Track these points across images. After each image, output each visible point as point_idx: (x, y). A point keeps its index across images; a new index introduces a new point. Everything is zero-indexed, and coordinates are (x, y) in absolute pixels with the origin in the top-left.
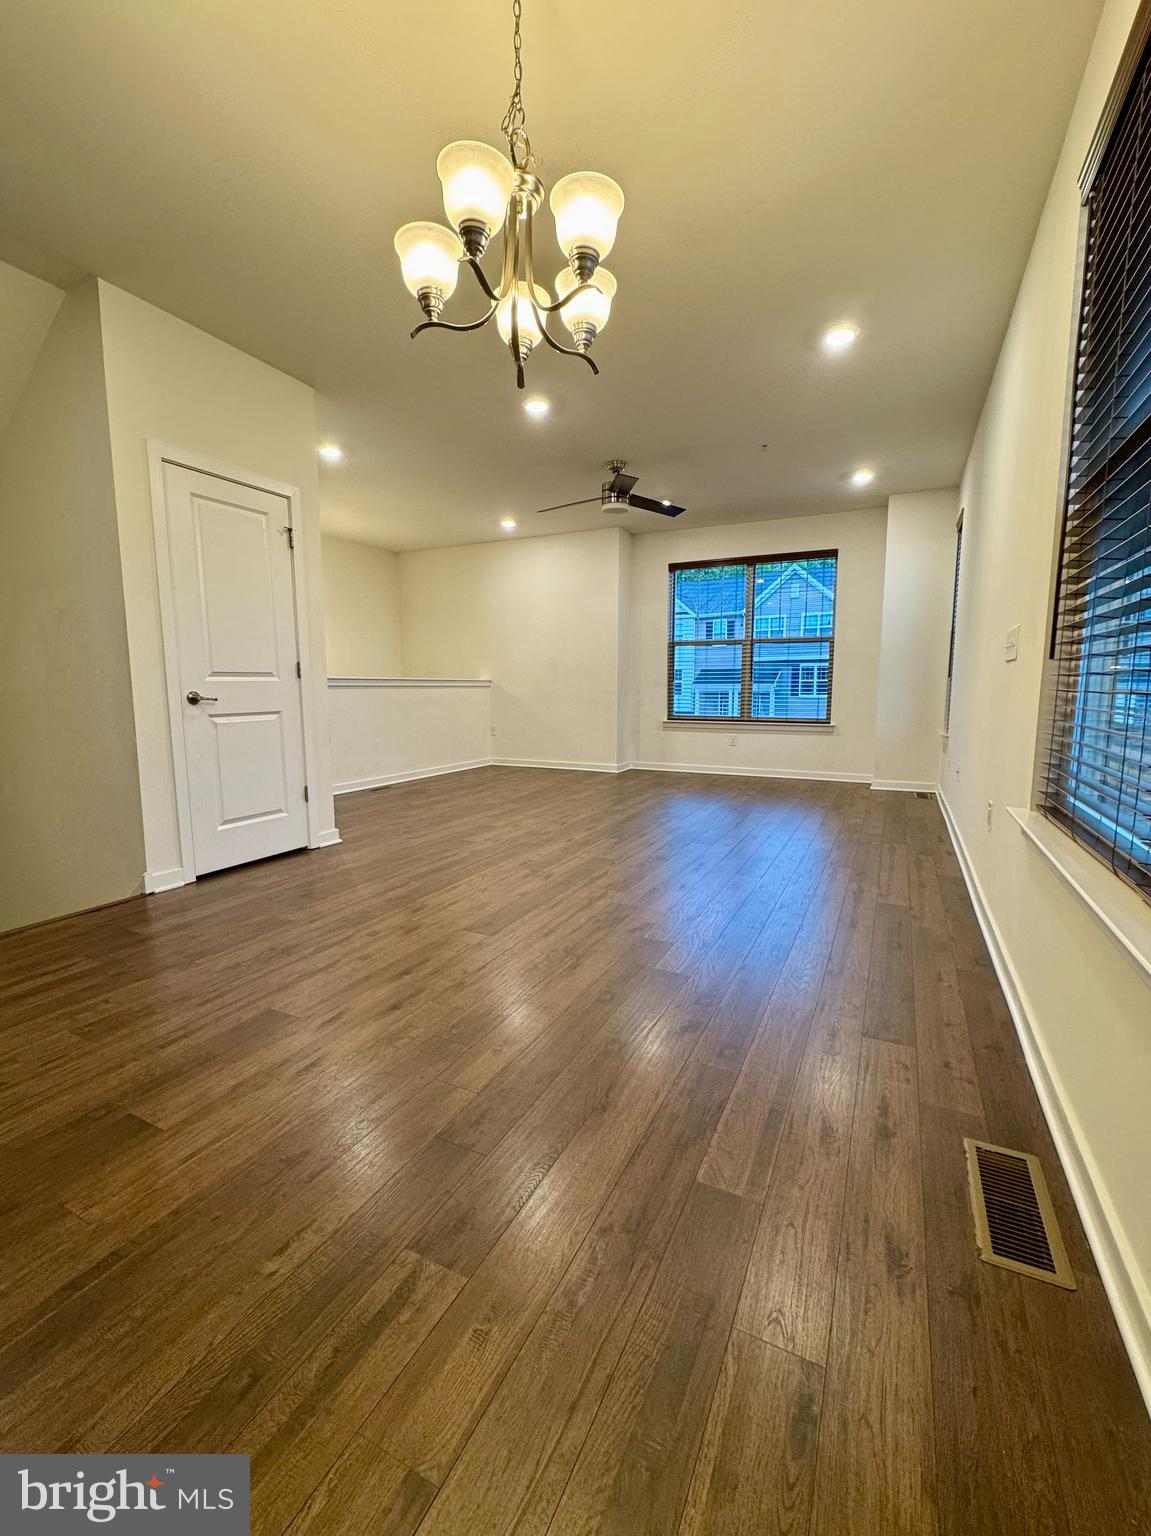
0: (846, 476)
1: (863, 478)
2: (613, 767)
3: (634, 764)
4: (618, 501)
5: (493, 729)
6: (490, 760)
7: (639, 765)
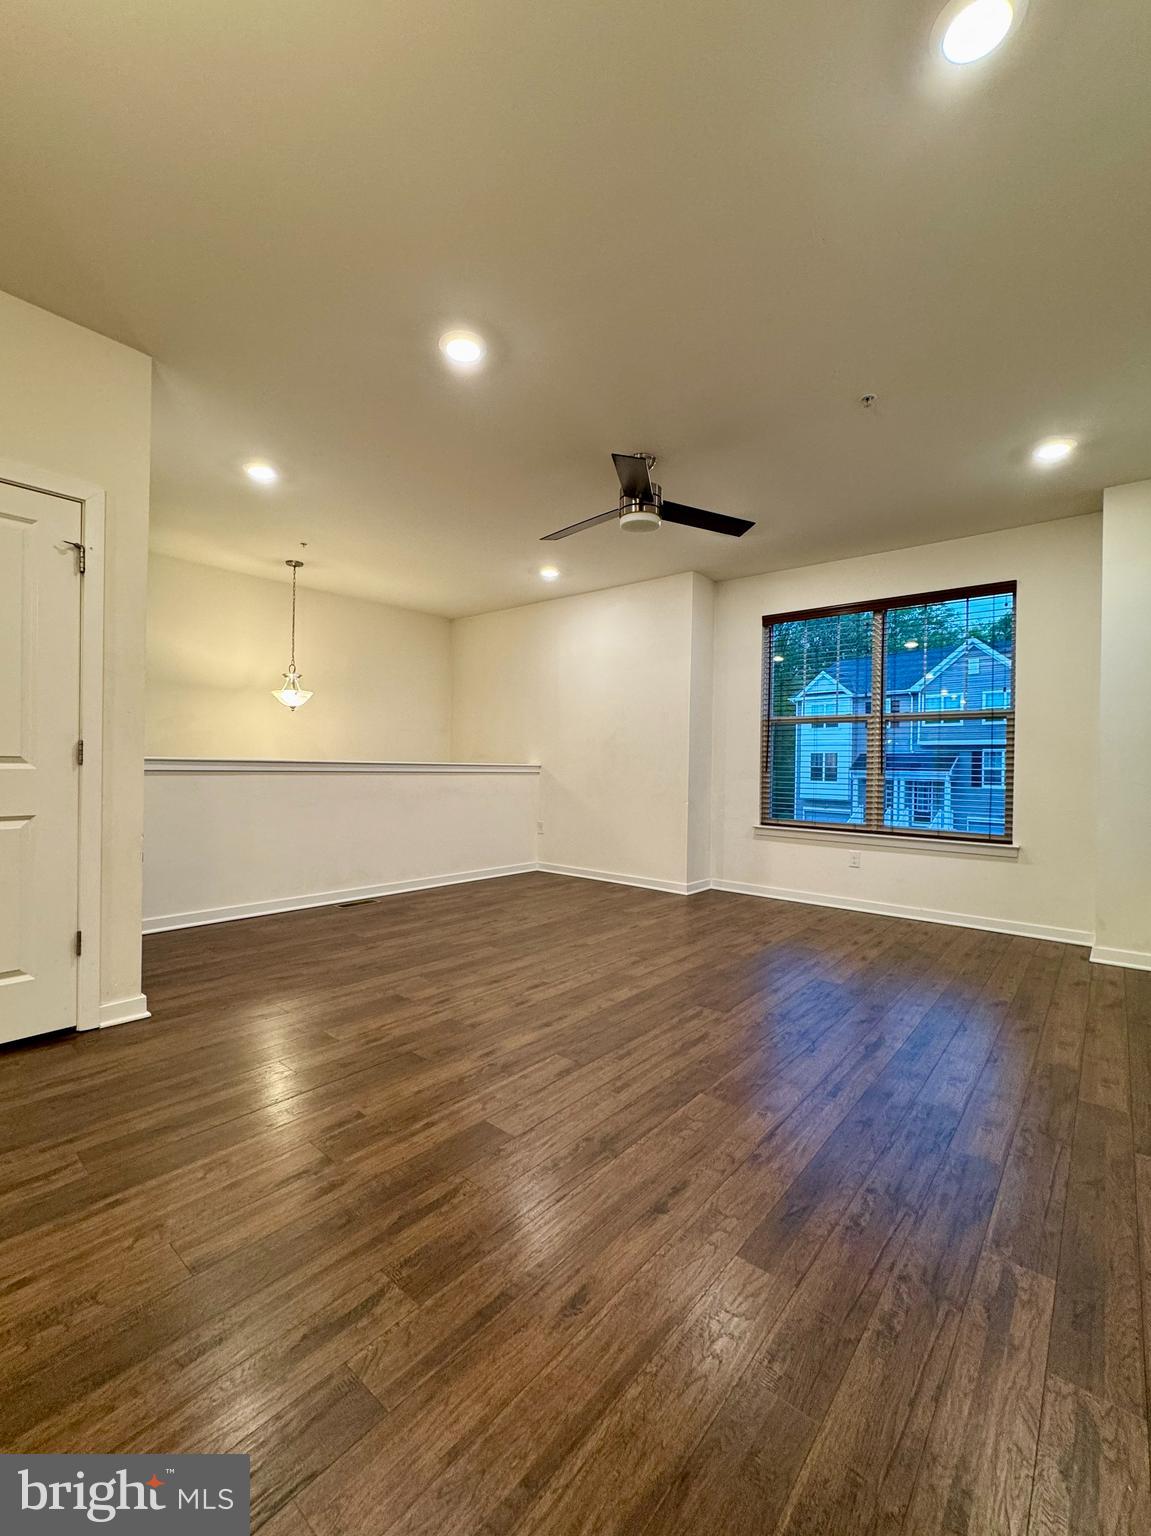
0: (1020, 454)
1: (1053, 452)
2: (681, 887)
3: (716, 883)
4: (641, 510)
5: (540, 826)
6: (534, 864)
7: (720, 884)
